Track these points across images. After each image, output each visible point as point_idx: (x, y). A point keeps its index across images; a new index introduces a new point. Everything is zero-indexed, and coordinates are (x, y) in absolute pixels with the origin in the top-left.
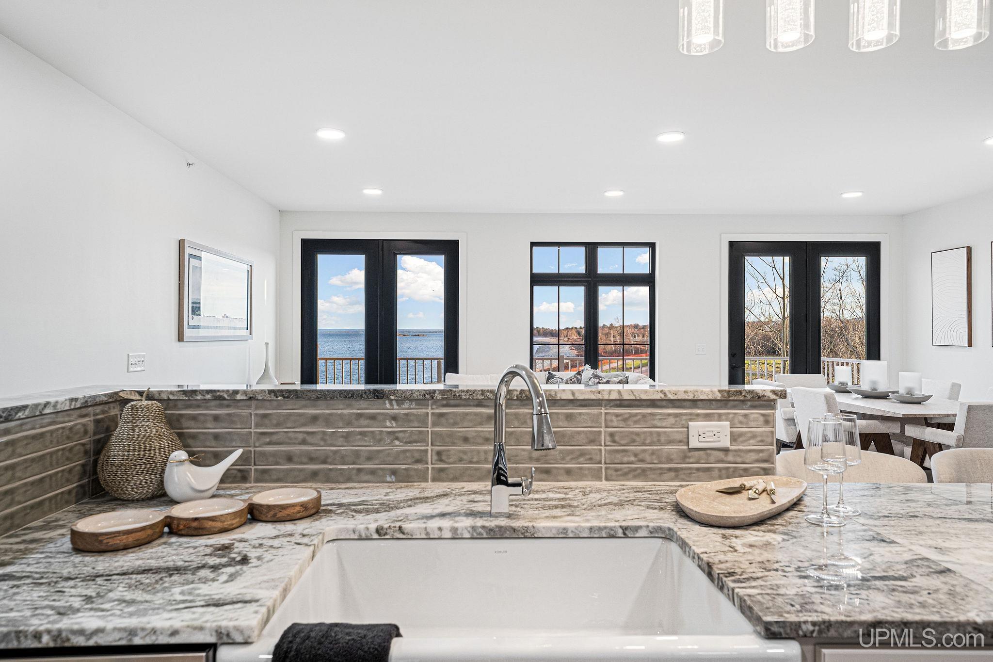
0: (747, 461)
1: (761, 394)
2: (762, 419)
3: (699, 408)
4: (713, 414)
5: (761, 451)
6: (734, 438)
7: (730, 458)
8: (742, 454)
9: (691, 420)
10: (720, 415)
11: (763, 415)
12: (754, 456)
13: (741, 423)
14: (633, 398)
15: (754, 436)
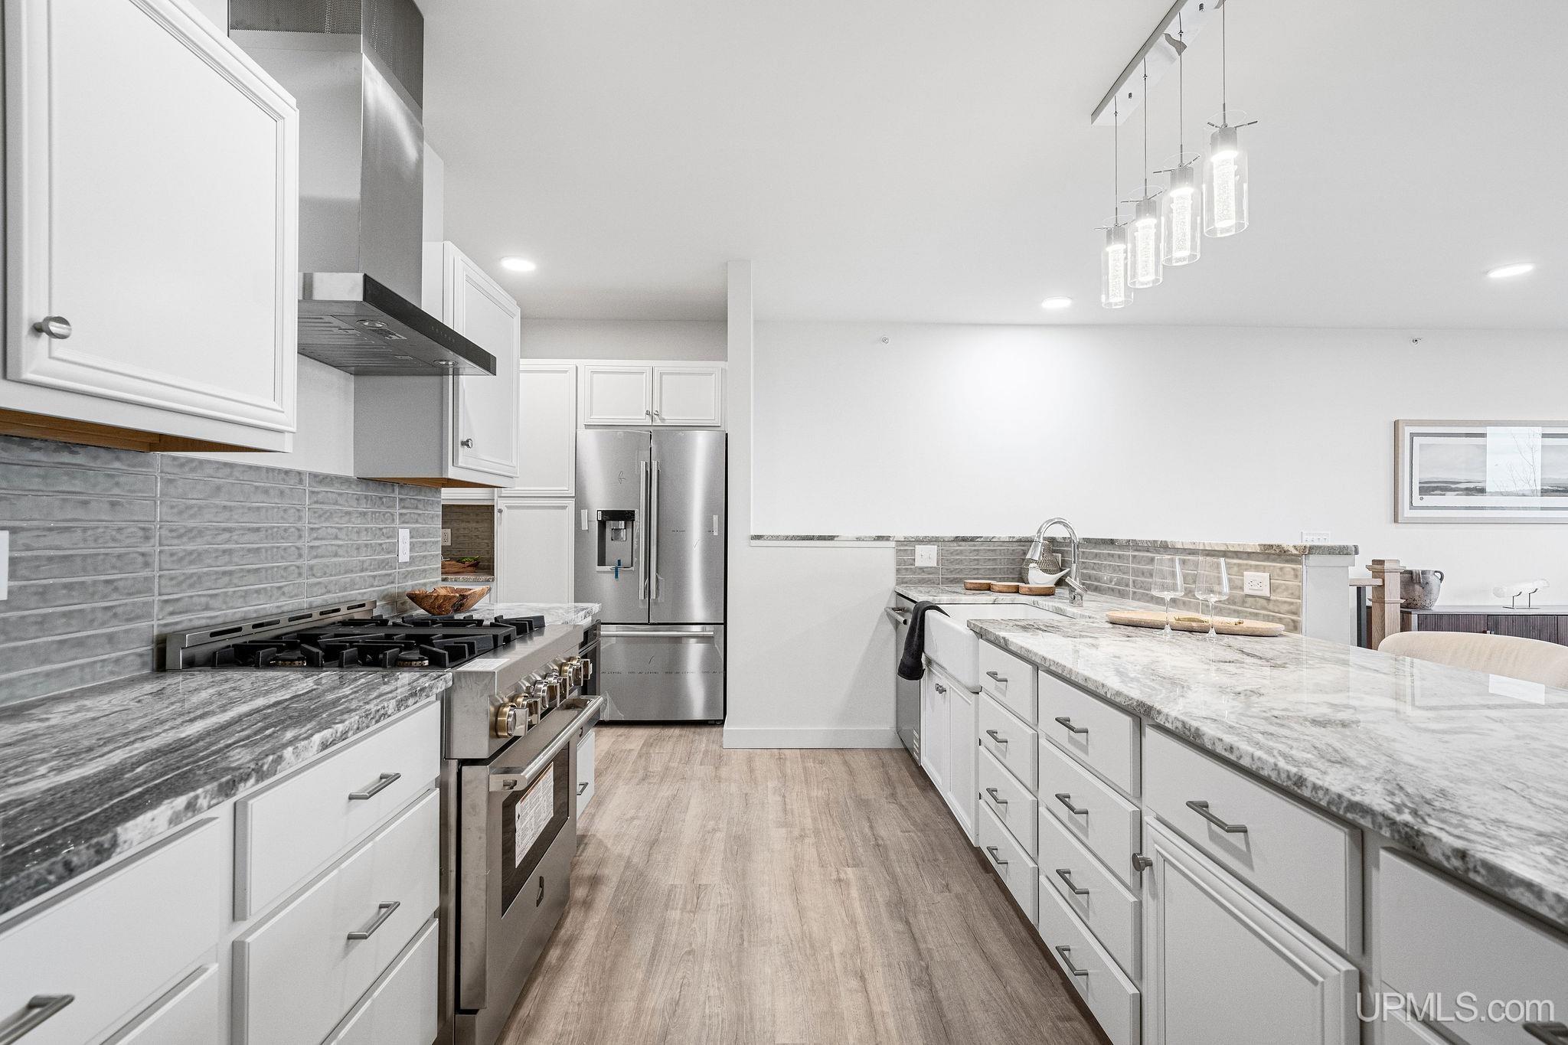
0: (1282, 611)
1: (1286, 549)
2: (1292, 573)
3: (1252, 560)
4: (1261, 565)
5: (1292, 603)
6: (1273, 588)
7: (1271, 607)
8: (1279, 604)
9: (1246, 570)
10: (1265, 567)
11: (1294, 569)
12: (1286, 608)
13: (1278, 575)
14: (1210, 549)
15: (1287, 588)
